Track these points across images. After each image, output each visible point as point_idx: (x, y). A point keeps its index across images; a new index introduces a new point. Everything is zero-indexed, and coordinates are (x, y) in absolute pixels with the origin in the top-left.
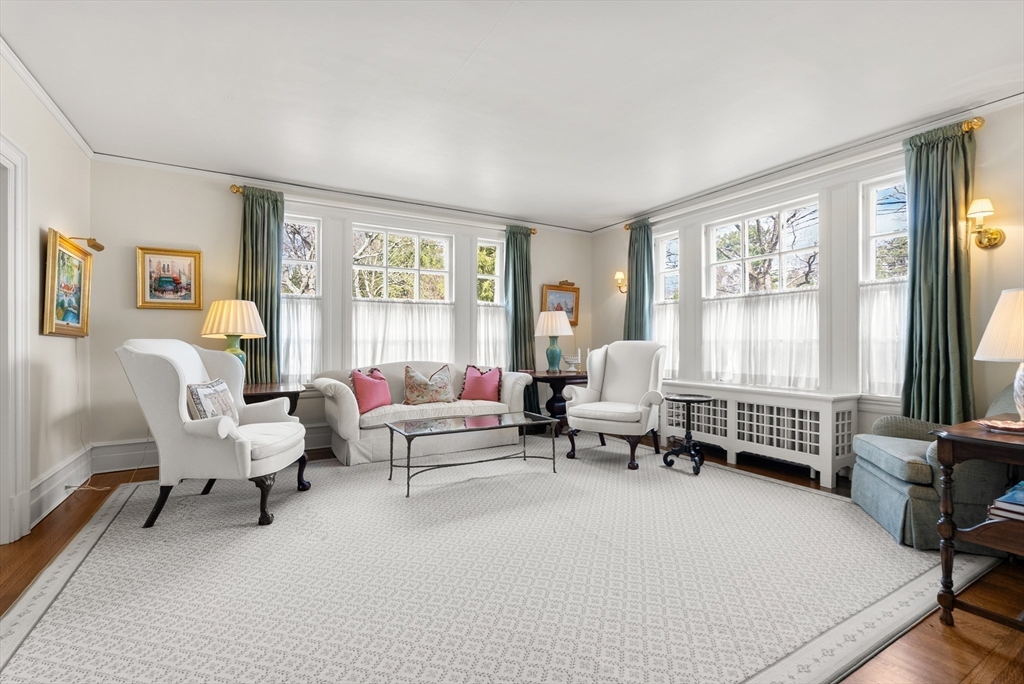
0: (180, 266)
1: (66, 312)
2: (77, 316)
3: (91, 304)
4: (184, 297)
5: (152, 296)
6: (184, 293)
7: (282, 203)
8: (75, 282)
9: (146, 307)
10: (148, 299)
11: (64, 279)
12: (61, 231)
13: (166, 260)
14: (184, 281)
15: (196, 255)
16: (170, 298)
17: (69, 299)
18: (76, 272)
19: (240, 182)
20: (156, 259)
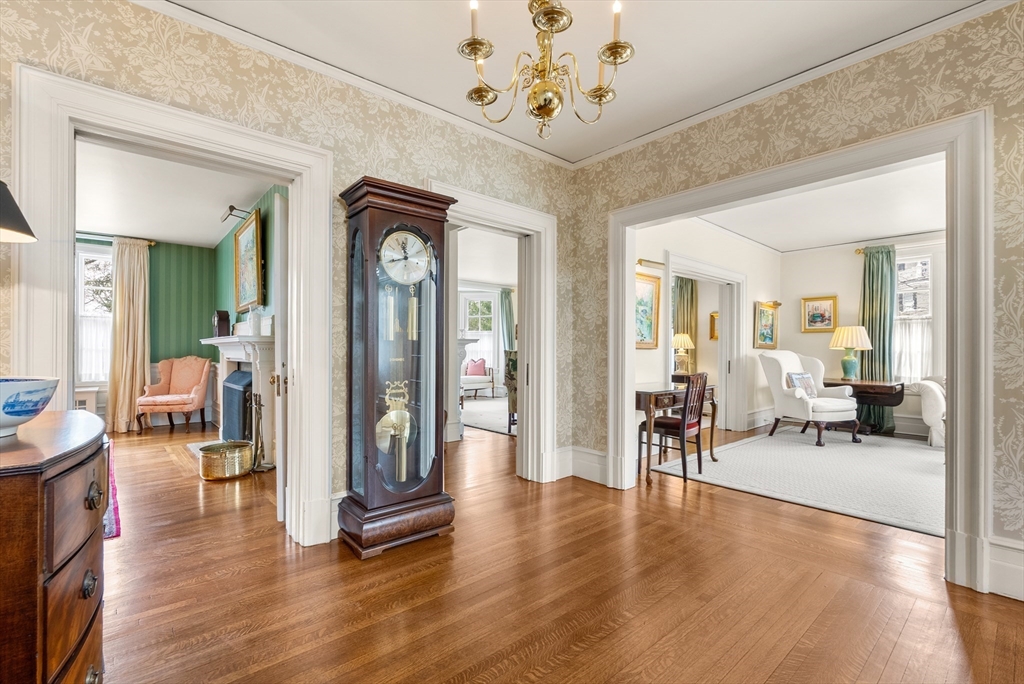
0: (825, 306)
1: (766, 337)
2: (771, 339)
3: (779, 333)
4: (827, 325)
5: (810, 325)
6: (827, 322)
7: (894, 252)
8: (770, 322)
9: (806, 331)
10: (807, 327)
11: (764, 322)
12: (760, 300)
13: (817, 304)
14: (827, 315)
15: (834, 298)
16: (819, 326)
17: (767, 331)
18: (770, 317)
19: (863, 246)
20: (811, 304)
